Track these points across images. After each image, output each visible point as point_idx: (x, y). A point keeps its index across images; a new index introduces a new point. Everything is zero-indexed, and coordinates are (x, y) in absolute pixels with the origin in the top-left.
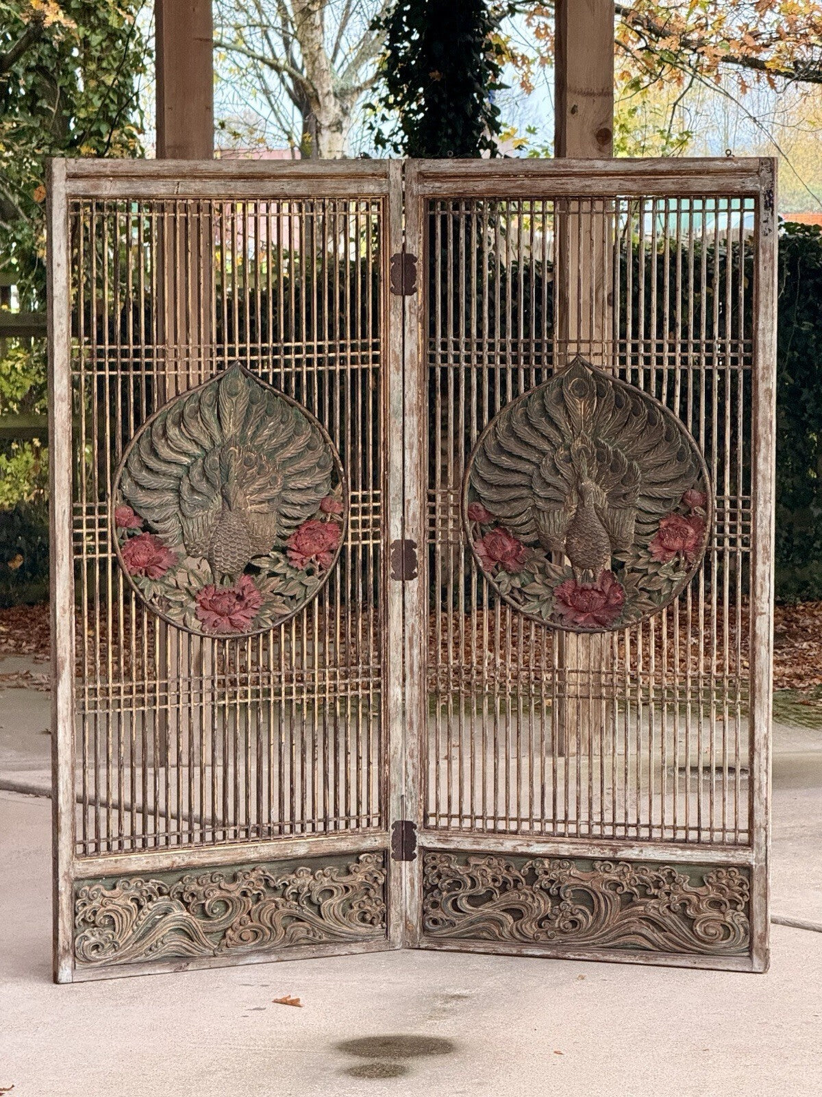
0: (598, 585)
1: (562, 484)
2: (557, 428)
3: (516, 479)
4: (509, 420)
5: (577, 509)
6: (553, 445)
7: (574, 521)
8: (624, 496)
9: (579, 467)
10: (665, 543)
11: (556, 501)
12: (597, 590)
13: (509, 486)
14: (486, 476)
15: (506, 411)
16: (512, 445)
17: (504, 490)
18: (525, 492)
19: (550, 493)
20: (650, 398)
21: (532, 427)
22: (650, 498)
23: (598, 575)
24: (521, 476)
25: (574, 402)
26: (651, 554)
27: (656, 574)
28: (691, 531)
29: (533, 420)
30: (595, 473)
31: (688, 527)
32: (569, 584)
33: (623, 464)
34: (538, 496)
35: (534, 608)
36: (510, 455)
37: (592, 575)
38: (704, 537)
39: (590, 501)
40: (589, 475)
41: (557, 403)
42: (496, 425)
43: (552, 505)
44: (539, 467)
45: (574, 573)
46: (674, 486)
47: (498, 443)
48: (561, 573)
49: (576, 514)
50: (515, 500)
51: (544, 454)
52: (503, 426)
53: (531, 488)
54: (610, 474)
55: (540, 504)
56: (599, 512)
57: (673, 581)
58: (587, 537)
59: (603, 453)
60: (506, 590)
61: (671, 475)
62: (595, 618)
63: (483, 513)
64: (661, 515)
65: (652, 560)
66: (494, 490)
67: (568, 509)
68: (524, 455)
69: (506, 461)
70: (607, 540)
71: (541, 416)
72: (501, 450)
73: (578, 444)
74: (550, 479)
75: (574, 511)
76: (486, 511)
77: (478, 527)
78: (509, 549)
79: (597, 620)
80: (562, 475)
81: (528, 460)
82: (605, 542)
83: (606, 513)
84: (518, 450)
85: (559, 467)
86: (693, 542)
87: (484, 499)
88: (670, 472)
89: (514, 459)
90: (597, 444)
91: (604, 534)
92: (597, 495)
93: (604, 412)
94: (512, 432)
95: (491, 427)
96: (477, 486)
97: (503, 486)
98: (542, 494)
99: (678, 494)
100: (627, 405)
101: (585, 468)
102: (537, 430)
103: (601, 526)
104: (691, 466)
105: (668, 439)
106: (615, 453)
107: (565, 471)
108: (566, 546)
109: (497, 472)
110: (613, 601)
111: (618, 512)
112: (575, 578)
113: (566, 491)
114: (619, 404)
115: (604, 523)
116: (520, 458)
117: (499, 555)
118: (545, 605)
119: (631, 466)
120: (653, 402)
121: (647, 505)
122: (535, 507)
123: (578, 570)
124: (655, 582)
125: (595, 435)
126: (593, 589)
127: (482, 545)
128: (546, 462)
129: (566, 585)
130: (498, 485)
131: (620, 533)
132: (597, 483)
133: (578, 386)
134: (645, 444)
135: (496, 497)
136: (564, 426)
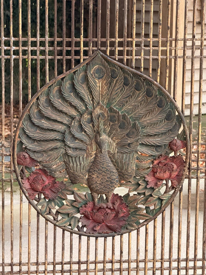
0: (110, 205)
1: (85, 138)
2: (82, 100)
3: (53, 135)
4: (48, 95)
5: (95, 154)
6: (79, 112)
7: (93, 162)
8: (129, 145)
9: (98, 127)
10: (158, 175)
11: (81, 149)
12: (110, 208)
13: (47, 141)
14: (31, 134)
15: (45, 89)
16: (49, 112)
17: (43, 143)
18: (59, 144)
19: (76, 144)
20: (149, 78)
21: (64, 99)
22: (147, 145)
23: (110, 198)
24: (56, 133)
25: (95, 82)
26: (147, 183)
27: (151, 195)
28: (175, 166)
29: (66, 95)
30: (108, 129)
31: (174, 164)
32: (90, 205)
33: (129, 123)
34: (69, 147)
35: (65, 223)
36: (48, 119)
37: (105, 198)
38: (184, 170)
39: (105, 148)
40: (104, 132)
41: (82, 83)
42: (38, 99)
43: (78, 153)
44: (70, 127)
45: (92, 196)
46: (164, 137)
47: (40, 111)
48: (84, 197)
49: (95, 158)
50: (52, 150)
51: (73, 118)
52: (43, 99)
53: (63, 141)
54: (119, 130)
55: (70, 152)
56: (112, 156)
57: (162, 200)
58: (103, 173)
59: (114, 116)
60: (45, 211)
61: (163, 130)
62: (107, 226)
63: (28, 160)
64: (154, 156)
65: (148, 187)
66: (36, 143)
67: (89, 155)
68: (59, 119)
69: (45, 124)
70: (117, 175)
71: (71, 92)
72: (42, 115)
73: (98, 111)
74: (77, 135)
75: (94, 156)
76: (30, 158)
77: (24, 169)
78: (47, 183)
79: (109, 228)
80: (85, 132)
81: (61, 123)
82: (115, 176)
83: (116, 156)
84: (54, 116)
85: (84, 126)
86: (176, 173)
87: (29, 150)
88: (162, 128)
89: (51, 122)
90: (111, 110)
91: (115, 171)
92: (110, 145)
93: (116, 88)
94: (50, 103)
95: (35, 100)
96: (24, 141)
97: (43, 141)
98: (71, 145)
99: (167, 142)
100: (132, 84)
101: (102, 127)
102: (67, 101)
103: (112, 165)
104: (176, 124)
105: (160, 105)
106: (124, 116)
107: (88, 128)
108: (88, 179)
109: (38, 131)
110: (121, 215)
111: (125, 155)
112: (93, 200)
113: (88, 142)
114: (126, 84)
115: (115, 163)
116: (55, 121)
117: (40, 187)
118: (73, 220)
119: (135, 125)
120: (151, 81)
121: (145, 150)
122: (66, 154)
123: (95, 195)
124: (150, 201)
125: (109, 104)
126: (107, 207)
127: (27, 181)
128: (75, 124)
129: (88, 206)
130: (40, 141)
131: (127, 170)
132: (109, 136)
133: (98, 71)
134: (144, 109)
135: (38, 148)
136: (87, 98)
